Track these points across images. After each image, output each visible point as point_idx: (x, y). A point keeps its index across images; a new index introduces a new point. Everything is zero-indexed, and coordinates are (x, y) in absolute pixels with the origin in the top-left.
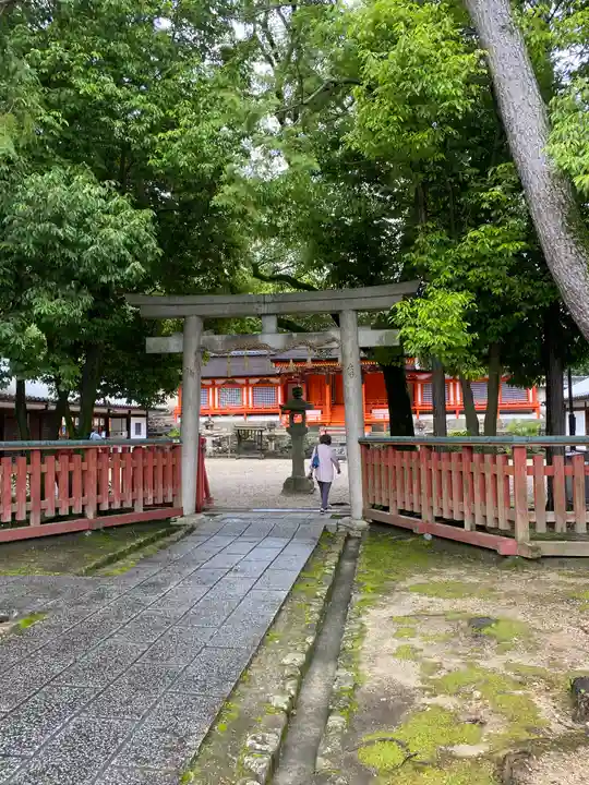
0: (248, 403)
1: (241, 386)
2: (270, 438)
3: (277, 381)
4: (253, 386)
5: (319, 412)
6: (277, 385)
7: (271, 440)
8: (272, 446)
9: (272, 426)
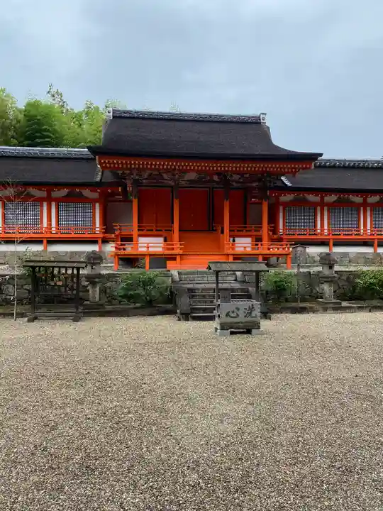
0: (49, 224)
1: (40, 201)
2: (92, 279)
3: (95, 195)
4: (58, 201)
5: (161, 240)
6: (93, 201)
7: (94, 284)
8: (95, 294)
9: (95, 259)
